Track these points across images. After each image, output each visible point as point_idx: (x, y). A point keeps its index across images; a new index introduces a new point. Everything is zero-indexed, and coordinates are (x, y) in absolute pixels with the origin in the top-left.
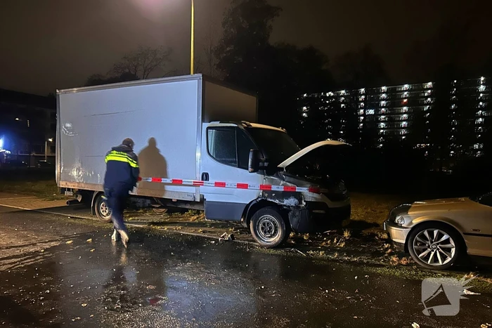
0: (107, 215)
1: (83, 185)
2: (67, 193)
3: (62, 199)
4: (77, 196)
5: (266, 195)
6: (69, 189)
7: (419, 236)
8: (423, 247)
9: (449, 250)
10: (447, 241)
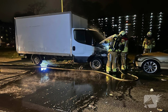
0: (37, 62)
1: (28, 52)
2: (21, 55)
3: (16, 58)
4: (25, 56)
5: (96, 53)
6: (22, 54)
7: (146, 64)
8: (147, 68)
9: (155, 68)
10: (155, 65)
